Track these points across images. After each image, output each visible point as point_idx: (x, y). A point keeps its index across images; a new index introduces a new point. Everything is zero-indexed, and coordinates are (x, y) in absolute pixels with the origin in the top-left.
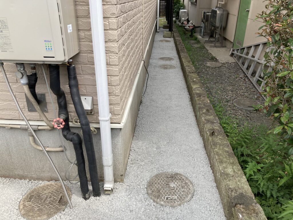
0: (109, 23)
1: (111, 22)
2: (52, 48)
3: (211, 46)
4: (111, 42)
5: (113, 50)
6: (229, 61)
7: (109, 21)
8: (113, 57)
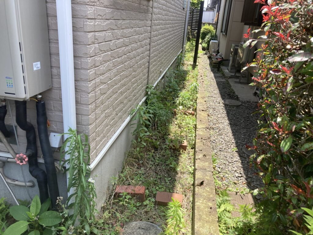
0: (81, 62)
1: (83, 61)
2: (12, 85)
3: (235, 82)
4: (84, 81)
5: (84, 89)
6: (251, 100)
7: (81, 61)
8: (83, 96)
